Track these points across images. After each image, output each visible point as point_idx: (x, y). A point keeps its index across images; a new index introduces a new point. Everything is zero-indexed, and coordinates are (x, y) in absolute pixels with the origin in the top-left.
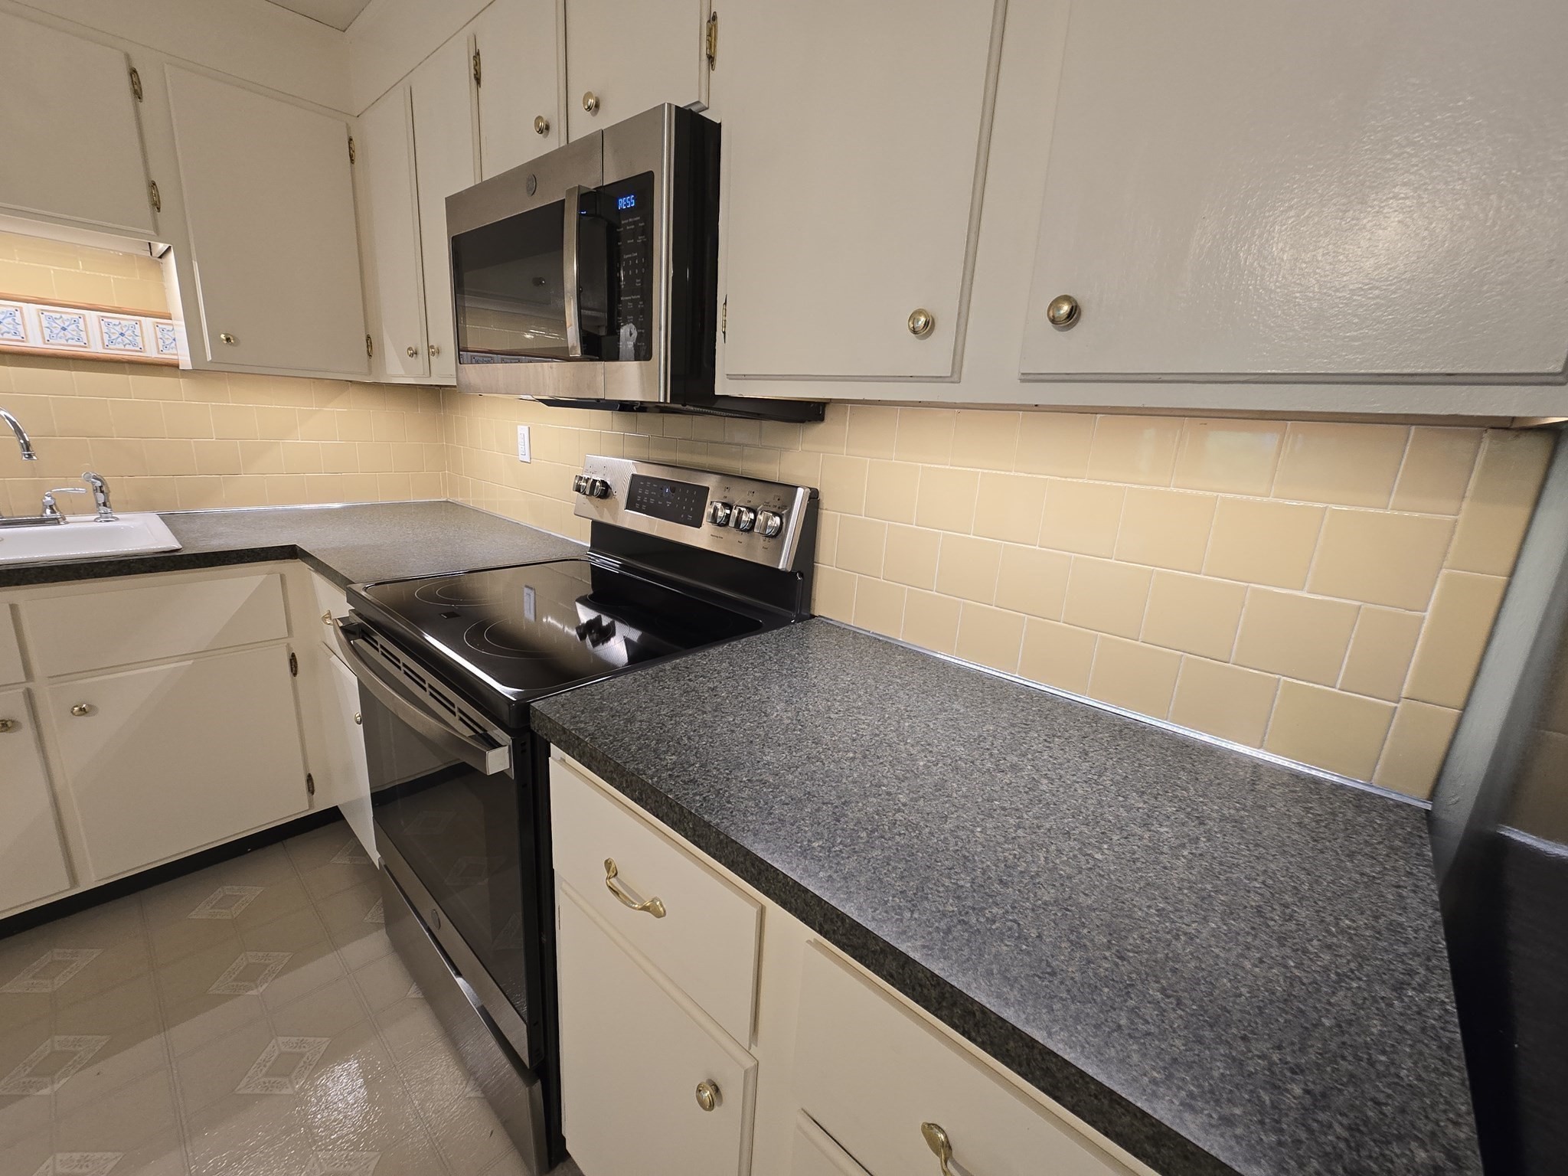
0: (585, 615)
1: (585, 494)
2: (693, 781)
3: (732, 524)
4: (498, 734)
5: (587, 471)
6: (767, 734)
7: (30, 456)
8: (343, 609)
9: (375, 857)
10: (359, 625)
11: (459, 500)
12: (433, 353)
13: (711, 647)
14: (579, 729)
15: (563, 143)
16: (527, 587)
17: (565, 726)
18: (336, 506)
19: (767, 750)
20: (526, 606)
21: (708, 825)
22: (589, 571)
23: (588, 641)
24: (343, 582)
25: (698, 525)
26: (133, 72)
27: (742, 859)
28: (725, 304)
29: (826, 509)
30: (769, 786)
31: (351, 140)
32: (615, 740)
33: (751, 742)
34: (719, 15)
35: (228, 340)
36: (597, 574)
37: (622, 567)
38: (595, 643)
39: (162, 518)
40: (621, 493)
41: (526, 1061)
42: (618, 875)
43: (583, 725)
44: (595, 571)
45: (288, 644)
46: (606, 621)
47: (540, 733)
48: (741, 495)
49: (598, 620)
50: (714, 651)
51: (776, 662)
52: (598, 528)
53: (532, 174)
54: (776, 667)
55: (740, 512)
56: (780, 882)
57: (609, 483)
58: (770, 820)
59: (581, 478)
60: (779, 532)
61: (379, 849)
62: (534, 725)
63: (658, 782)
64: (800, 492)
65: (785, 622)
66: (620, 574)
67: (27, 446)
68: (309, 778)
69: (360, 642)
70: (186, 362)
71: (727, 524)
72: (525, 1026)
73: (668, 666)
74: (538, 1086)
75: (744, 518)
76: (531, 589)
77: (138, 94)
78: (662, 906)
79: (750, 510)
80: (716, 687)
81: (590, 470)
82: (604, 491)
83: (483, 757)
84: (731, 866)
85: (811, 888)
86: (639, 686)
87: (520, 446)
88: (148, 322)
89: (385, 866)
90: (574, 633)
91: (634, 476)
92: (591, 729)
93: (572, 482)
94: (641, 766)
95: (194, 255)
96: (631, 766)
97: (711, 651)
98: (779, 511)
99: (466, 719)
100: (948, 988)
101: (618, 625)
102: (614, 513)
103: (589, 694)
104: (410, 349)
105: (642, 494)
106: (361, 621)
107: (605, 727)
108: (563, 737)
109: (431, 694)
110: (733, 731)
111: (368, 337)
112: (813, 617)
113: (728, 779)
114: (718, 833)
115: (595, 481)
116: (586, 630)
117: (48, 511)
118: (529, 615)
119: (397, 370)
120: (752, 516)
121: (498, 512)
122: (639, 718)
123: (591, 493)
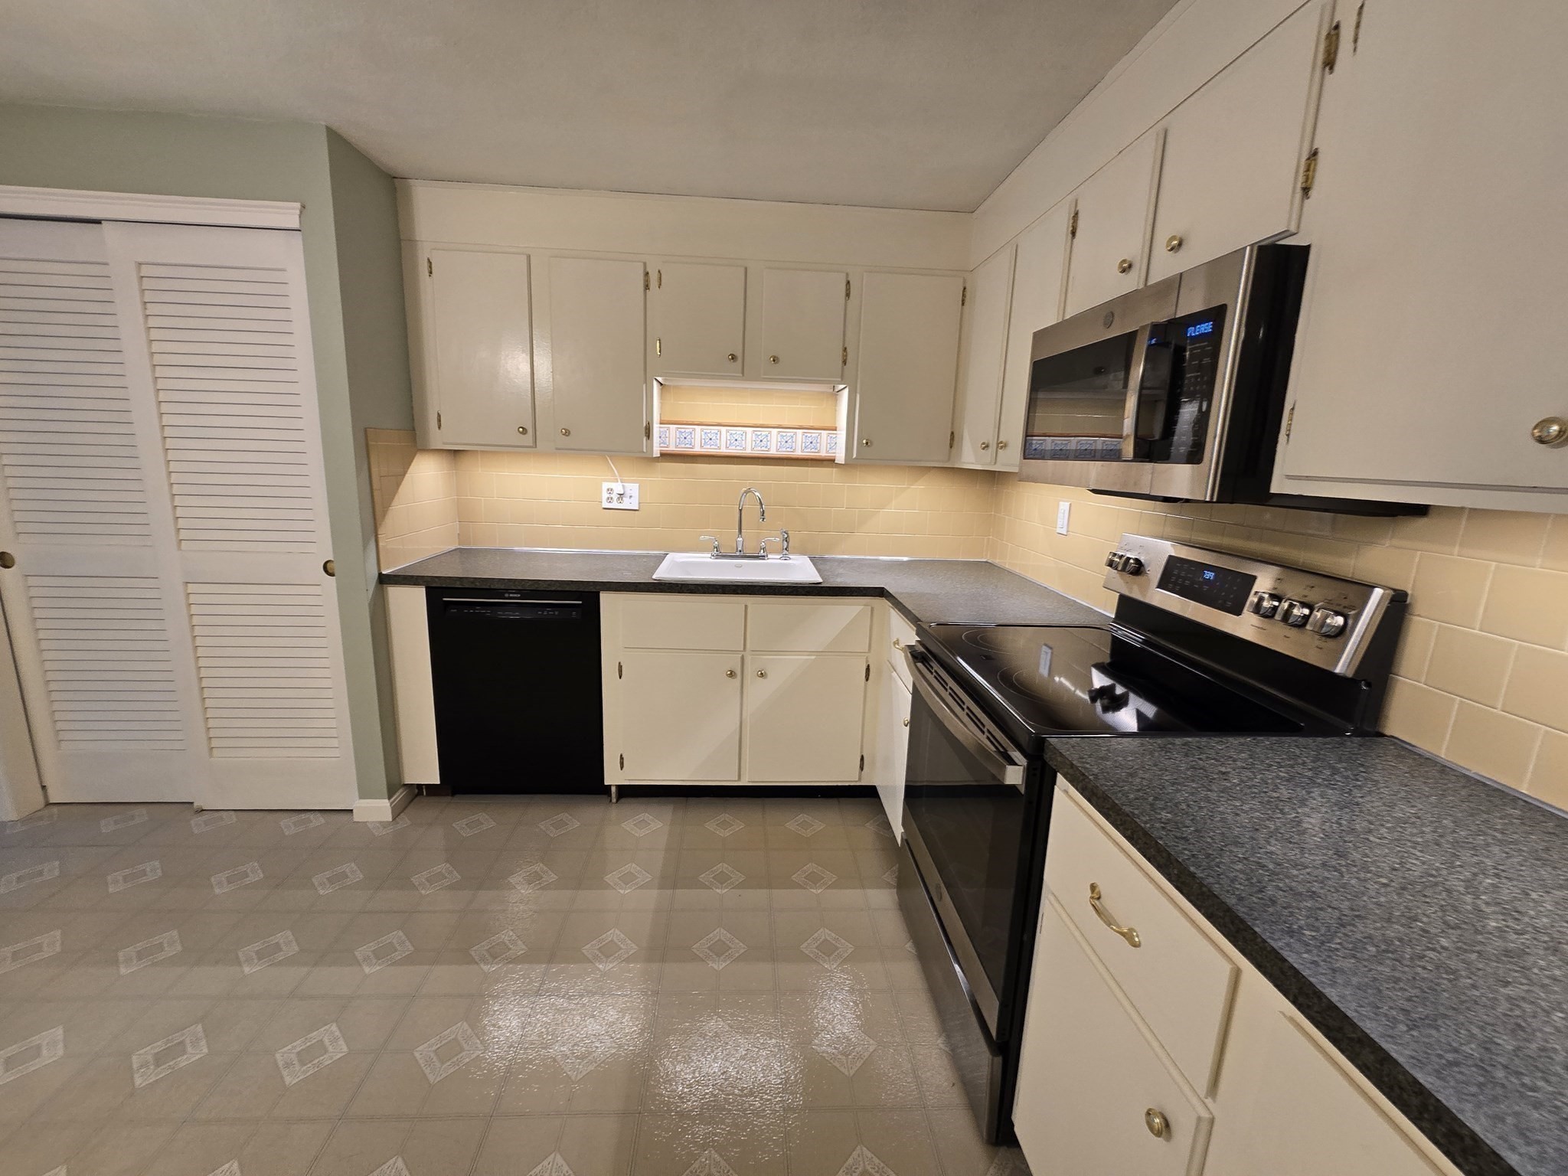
0: (1099, 680)
1: (1116, 569)
2: (1186, 839)
3: (1278, 617)
4: (1016, 755)
5: (1121, 548)
6: (1277, 829)
7: (763, 519)
8: (912, 639)
9: (898, 830)
10: (922, 653)
11: (997, 561)
12: (1002, 447)
13: (1232, 735)
14: (1086, 768)
15: (1141, 286)
16: (1046, 645)
17: (1074, 762)
18: (905, 559)
19: (1273, 841)
20: (1042, 662)
21: (1193, 875)
22: (1109, 639)
23: (1098, 705)
24: (915, 620)
25: (1238, 612)
26: (848, 283)
27: (1221, 914)
28: (1293, 409)
29: (1419, 615)
30: (1267, 871)
31: (965, 289)
32: (1115, 785)
33: (1257, 830)
34: (1320, 150)
35: (867, 443)
36: (1117, 645)
37: (1145, 642)
38: (1106, 709)
39: (811, 560)
40: (1155, 572)
41: (994, 1034)
42: (1101, 900)
43: (1088, 766)
44: (1116, 641)
45: (867, 658)
46: (1120, 690)
47: (1050, 763)
48: (1296, 588)
49: (1112, 688)
50: (1234, 741)
51: (1310, 769)
52: (1125, 603)
53: (1108, 312)
54: (1310, 774)
55: (1291, 606)
56: (1257, 945)
57: (1143, 561)
58: (1260, 896)
59: (1115, 555)
60: (1342, 633)
61: (904, 824)
62: (1047, 756)
63: (1150, 828)
64: (1378, 593)
65: (1338, 732)
66: (1141, 649)
67: (763, 513)
68: (862, 758)
69: (919, 665)
70: (840, 458)
71: (1272, 616)
72: (998, 1003)
73: (1178, 741)
74: (999, 1060)
75: (1296, 611)
76: (1051, 648)
77: (848, 295)
78: (1138, 936)
79: (1304, 605)
80: (1229, 772)
81: (1126, 547)
82: (1137, 569)
83: (1003, 769)
84: (1210, 917)
85: (1290, 959)
86: (1144, 750)
87: (1059, 520)
88: (824, 433)
89: (906, 840)
90: (1086, 697)
91: (1170, 556)
92: (1096, 771)
93: (1106, 557)
94: (1136, 812)
95: (858, 390)
96: (1127, 809)
97: (1231, 739)
98: (1346, 611)
99: (992, 738)
100: (1432, 1101)
101: (1132, 696)
102: (1144, 589)
103: (1096, 745)
104: (984, 443)
105: (1176, 576)
106: (923, 650)
107: (1108, 773)
108: (1071, 771)
109: (967, 714)
110: (1237, 815)
111: (952, 433)
112: (1383, 735)
113: (1222, 850)
114: (1201, 885)
115: (1129, 559)
116: (1098, 694)
117: (762, 551)
118: (1044, 671)
119: (970, 458)
120: (1306, 611)
121: (1029, 576)
122: (1140, 775)
123: (1123, 570)
